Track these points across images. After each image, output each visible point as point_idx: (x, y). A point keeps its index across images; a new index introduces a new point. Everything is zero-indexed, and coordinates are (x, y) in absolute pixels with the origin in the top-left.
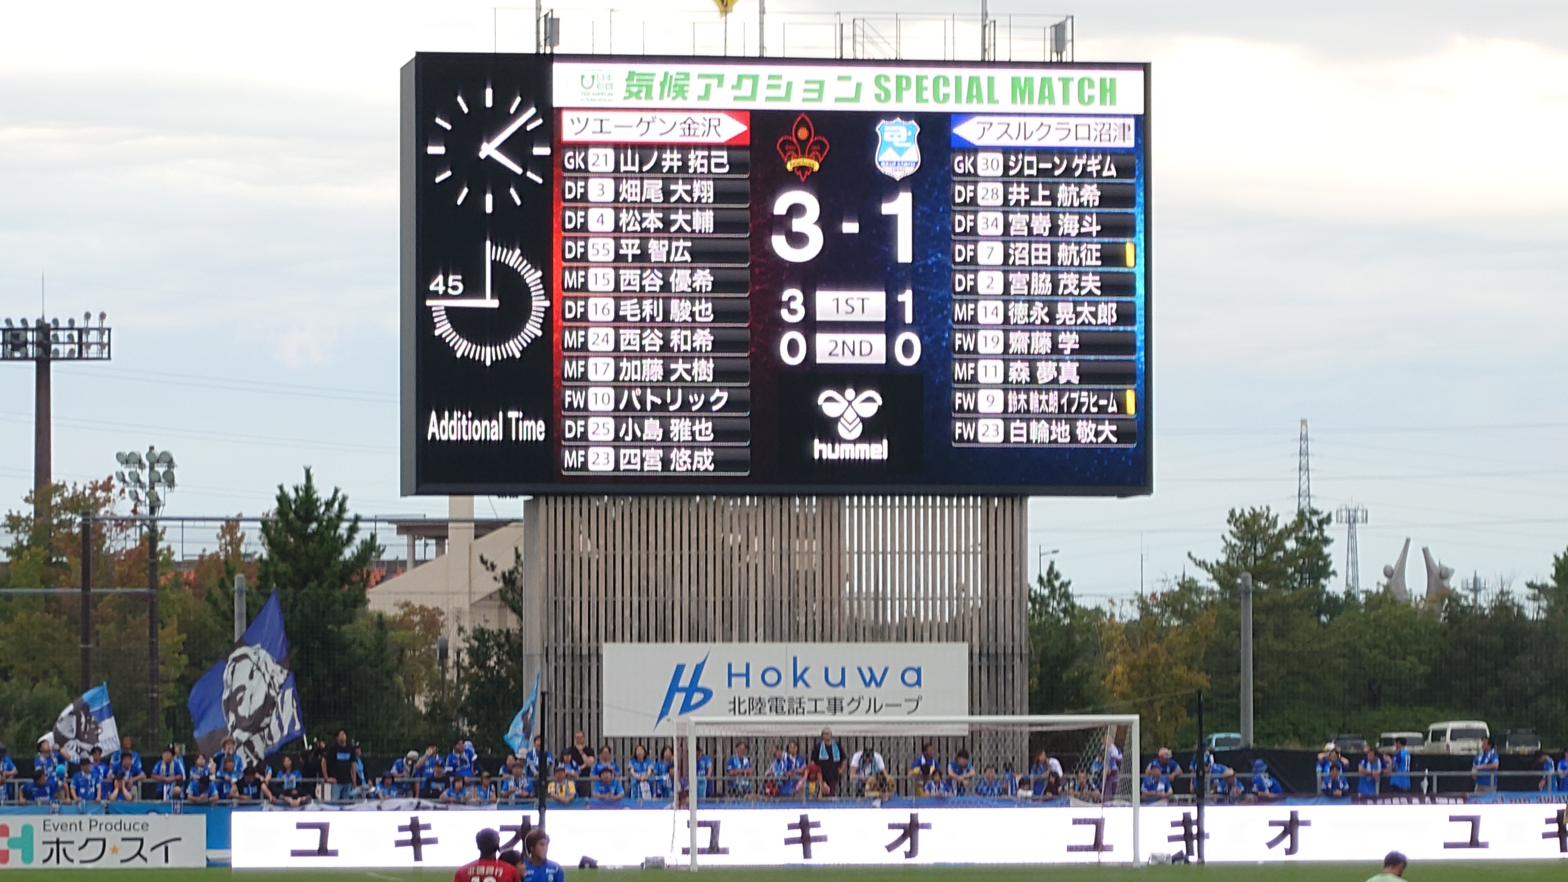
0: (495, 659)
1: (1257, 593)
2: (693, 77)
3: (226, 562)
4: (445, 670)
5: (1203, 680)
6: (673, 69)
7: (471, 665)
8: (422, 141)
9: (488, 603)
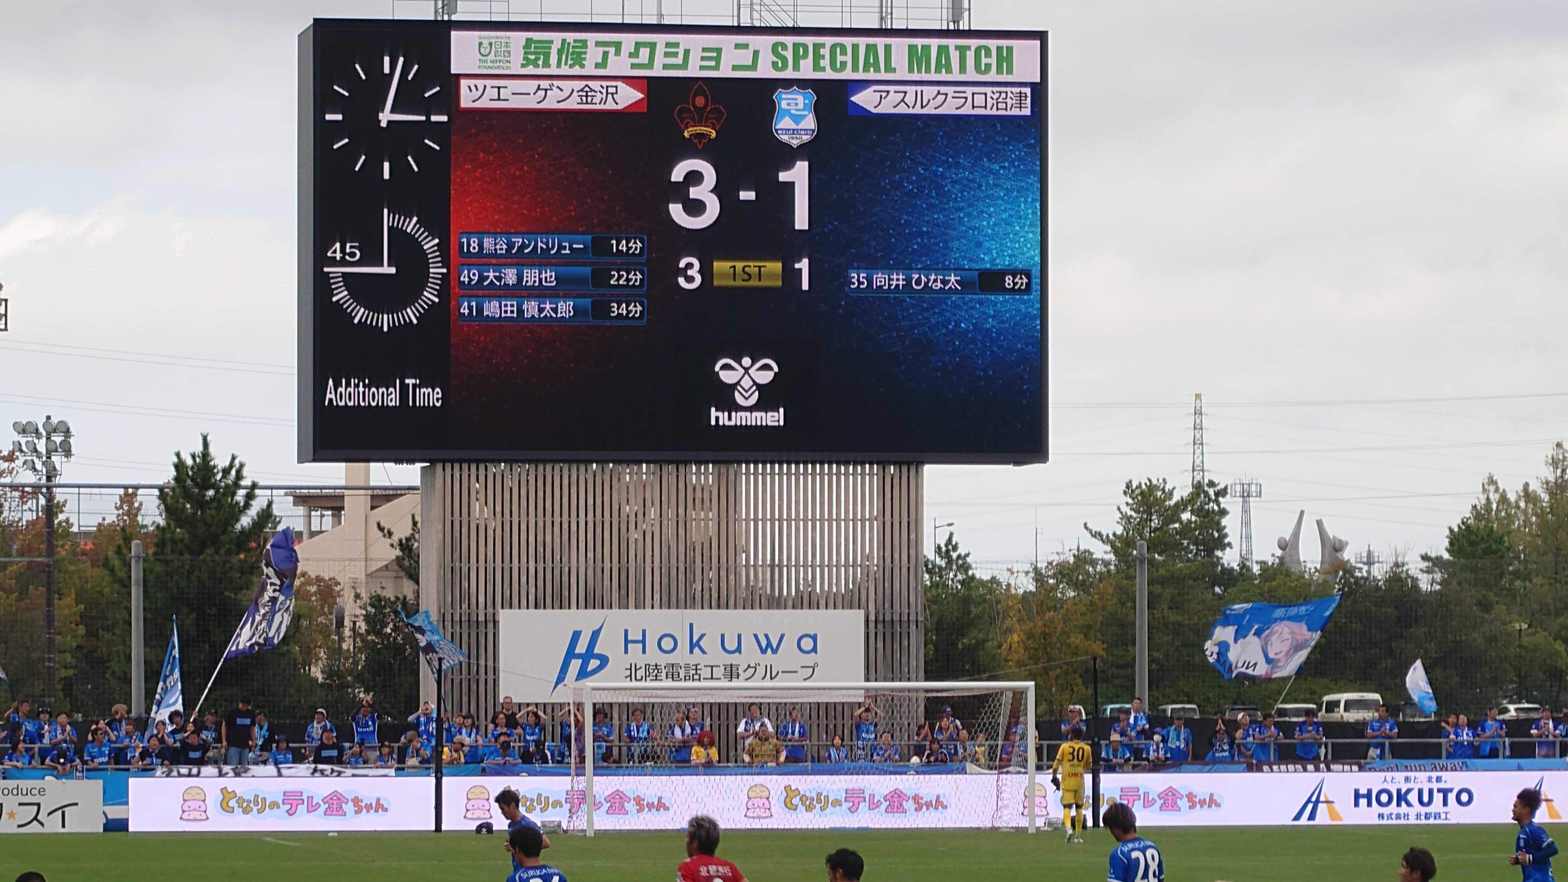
0: (391, 625)
1: (1152, 562)
2: (591, 44)
3: (123, 529)
4: (341, 639)
5: (1098, 648)
6: (571, 36)
7: (368, 632)
8: (320, 109)
9: (385, 574)
